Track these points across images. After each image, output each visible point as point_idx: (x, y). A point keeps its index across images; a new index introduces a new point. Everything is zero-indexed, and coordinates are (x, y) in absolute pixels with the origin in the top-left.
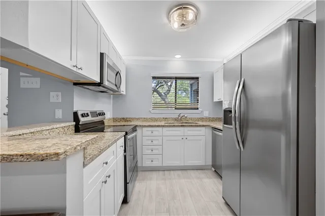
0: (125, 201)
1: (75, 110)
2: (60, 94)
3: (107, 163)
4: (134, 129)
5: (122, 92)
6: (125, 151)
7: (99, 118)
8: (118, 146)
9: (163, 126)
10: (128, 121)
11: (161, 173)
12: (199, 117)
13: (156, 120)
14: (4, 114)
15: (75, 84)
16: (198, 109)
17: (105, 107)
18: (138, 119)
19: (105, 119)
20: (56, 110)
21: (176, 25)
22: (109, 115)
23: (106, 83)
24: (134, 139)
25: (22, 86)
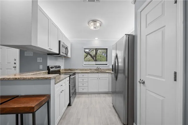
0: (69, 105)
1: (48, 65)
2: (41, 58)
3: (62, 85)
4: (74, 74)
5: (68, 57)
6: (70, 83)
7: (58, 69)
8: (67, 81)
9: (89, 73)
10: (72, 70)
11: (87, 95)
12: (107, 68)
13: (86, 70)
14: (13, 67)
15: (48, 54)
16: (107, 64)
17: (61, 64)
18: (77, 69)
19: (60, 69)
20: (40, 65)
21: (92, 28)
22: (62, 68)
23: (61, 54)
24: (74, 78)
25: (25, 55)
